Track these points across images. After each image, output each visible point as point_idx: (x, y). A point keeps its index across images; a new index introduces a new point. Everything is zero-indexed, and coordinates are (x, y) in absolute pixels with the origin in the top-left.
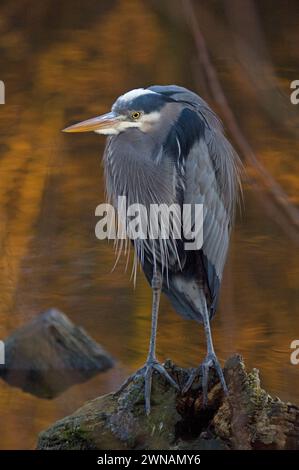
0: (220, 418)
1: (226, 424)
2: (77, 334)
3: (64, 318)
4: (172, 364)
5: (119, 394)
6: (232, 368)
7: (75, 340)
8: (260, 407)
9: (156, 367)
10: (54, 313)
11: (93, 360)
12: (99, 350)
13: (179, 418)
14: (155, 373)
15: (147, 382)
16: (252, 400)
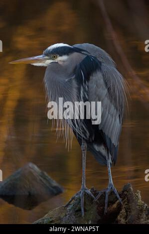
0: (121, 217)
1: (124, 220)
2: (43, 176)
3: (36, 167)
4: (95, 190)
5: (67, 206)
6: (126, 191)
7: (42, 179)
8: (141, 211)
9: (86, 191)
10: (31, 165)
11: (52, 189)
12: (55, 184)
13: (99, 218)
14: (86, 194)
15: (81, 199)
16: (137, 207)
